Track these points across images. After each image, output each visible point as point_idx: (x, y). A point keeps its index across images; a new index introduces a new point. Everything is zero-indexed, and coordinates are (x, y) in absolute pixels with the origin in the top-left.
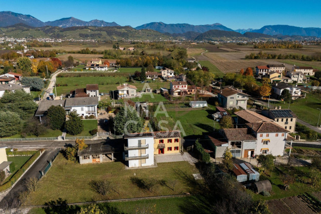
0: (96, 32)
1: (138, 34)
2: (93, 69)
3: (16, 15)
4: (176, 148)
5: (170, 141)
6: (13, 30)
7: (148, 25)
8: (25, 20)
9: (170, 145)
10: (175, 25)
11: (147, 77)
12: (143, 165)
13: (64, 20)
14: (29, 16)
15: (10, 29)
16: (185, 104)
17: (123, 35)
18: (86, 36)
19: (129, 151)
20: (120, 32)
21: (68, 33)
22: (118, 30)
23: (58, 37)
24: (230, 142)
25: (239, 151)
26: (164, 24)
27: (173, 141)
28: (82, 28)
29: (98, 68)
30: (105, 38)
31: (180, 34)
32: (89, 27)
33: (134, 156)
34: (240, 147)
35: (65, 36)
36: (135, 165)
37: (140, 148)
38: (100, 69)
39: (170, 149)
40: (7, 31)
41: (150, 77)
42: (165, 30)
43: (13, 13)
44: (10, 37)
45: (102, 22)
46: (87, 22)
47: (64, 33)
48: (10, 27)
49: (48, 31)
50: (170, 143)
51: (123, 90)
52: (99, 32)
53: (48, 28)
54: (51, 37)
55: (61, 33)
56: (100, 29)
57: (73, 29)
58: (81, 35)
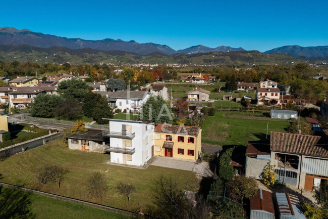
0: (220, 57)
1: (266, 58)
2: (188, 81)
3: (155, 45)
4: (191, 152)
5: (181, 139)
6: (150, 58)
7: (279, 49)
8: (162, 49)
9: (181, 145)
10: (315, 47)
11: (240, 88)
12: (129, 163)
13: (193, 48)
14: (165, 46)
15: (148, 56)
16: (263, 114)
17: (248, 59)
18: (209, 61)
19: (111, 139)
20: (245, 57)
21: (193, 59)
22: (243, 55)
23: (184, 62)
24: (273, 154)
25: (294, 175)
26: (300, 47)
27: (186, 140)
28: (207, 54)
29: (194, 80)
30: (228, 62)
31: (319, 58)
32: (214, 53)
33: (116, 146)
34: (296, 167)
35: (191, 62)
36: (118, 160)
37: (124, 136)
38: (195, 82)
39: (181, 151)
40: (146, 59)
41: (243, 88)
42: (301, 54)
43: (153, 44)
44: (147, 63)
45: (228, 48)
46: (213, 49)
47: (190, 59)
48: (149, 55)
49: (177, 57)
50: (181, 143)
51: (193, 93)
52: (223, 57)
53: (178, 55)
54: (179, 63)
55: (187, 59)
56: (225, 54)
57: (199, 55)
58: (206, 61)
